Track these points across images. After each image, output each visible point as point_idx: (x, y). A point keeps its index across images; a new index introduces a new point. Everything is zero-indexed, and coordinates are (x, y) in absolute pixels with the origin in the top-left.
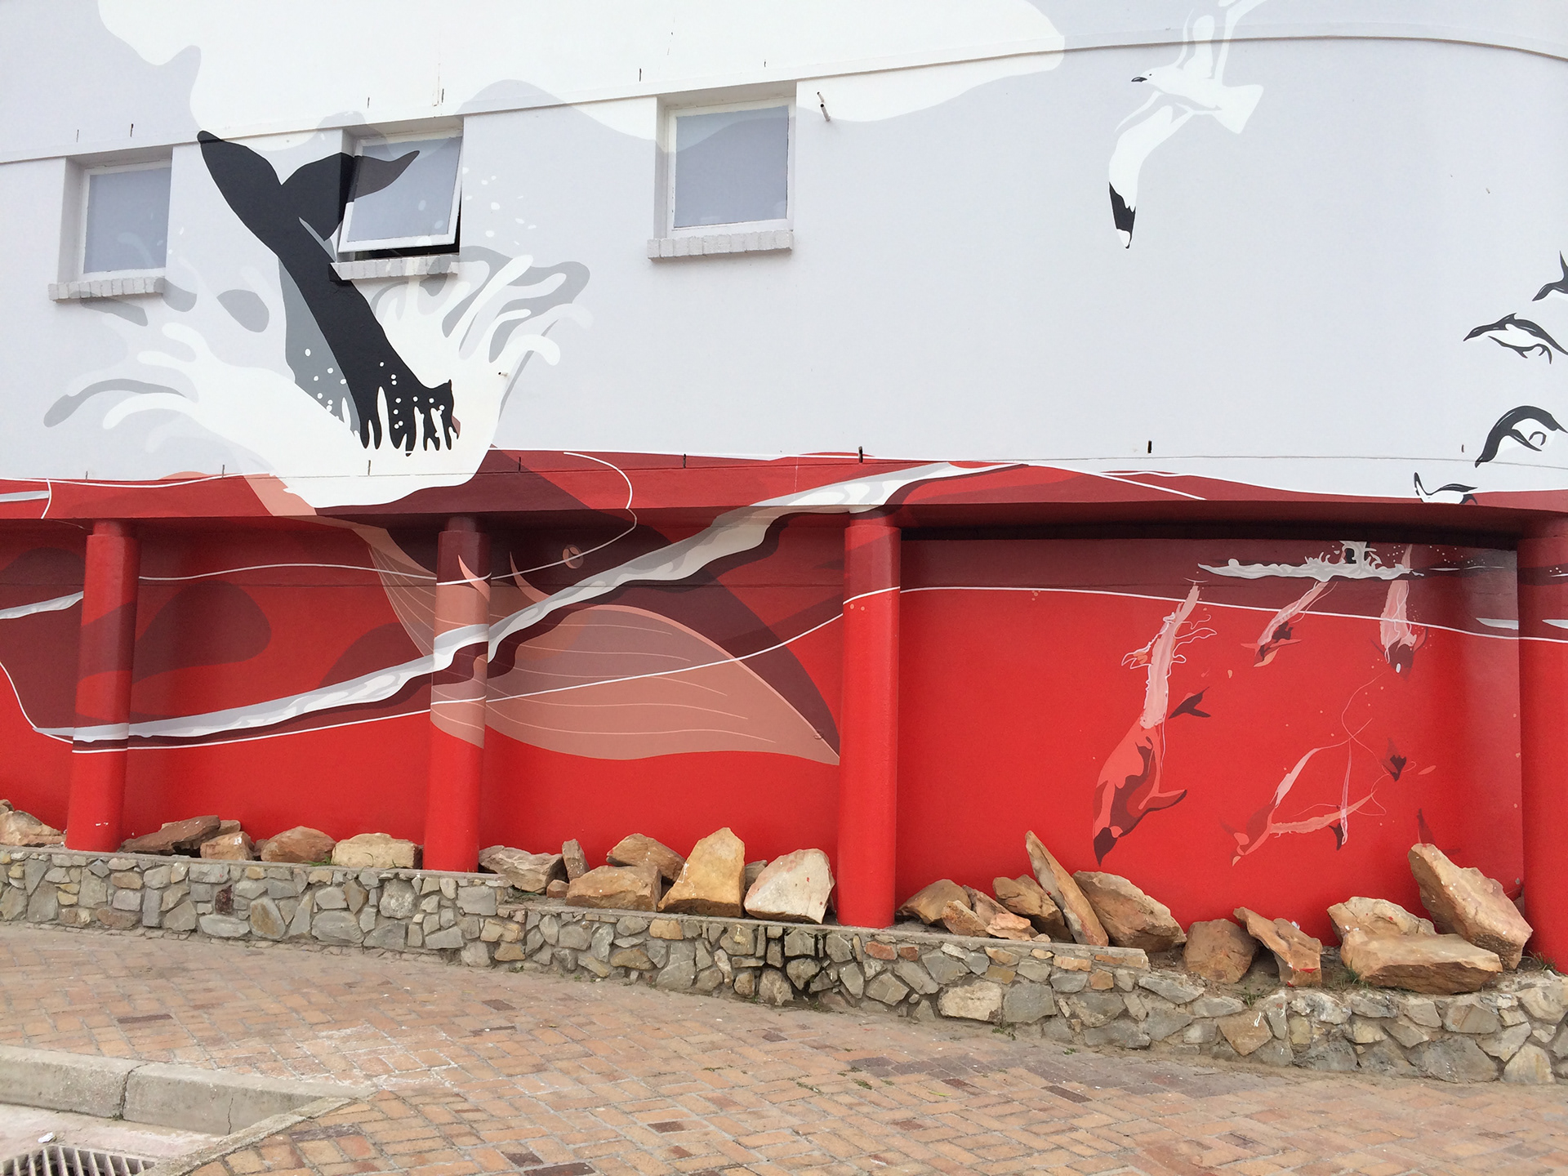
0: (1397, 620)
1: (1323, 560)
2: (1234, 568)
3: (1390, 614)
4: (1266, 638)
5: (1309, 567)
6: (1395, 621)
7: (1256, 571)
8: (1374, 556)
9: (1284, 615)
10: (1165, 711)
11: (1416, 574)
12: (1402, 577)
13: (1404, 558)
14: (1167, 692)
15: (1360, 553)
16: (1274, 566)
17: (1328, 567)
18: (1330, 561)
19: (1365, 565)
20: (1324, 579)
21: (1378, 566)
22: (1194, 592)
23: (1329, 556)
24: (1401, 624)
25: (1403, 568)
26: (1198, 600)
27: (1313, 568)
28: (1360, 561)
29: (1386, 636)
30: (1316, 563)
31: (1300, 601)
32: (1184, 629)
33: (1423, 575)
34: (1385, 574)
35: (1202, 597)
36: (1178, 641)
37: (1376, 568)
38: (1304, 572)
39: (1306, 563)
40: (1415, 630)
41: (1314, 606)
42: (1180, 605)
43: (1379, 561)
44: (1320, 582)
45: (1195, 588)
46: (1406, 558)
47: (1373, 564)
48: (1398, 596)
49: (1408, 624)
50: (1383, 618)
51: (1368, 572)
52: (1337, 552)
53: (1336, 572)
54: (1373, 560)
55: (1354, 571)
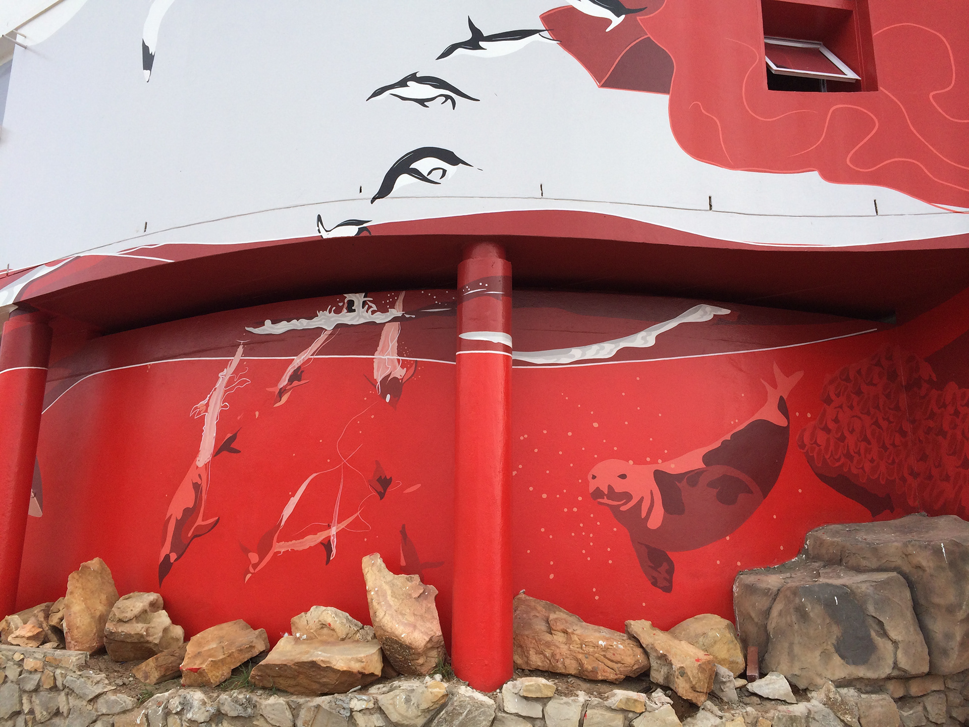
0: (388, 357)
1: (330, 312)
2: (269, 328)
3: (382, 353)
4: (284, 382)
5: (319, 319)
6: (386, 357)
7: (282, 327)
8: (370, 304)
9: (297, 361)
10: (212, 451)
11: (407, 316)
12: (395, 319)
13: (397, 303)
14: (215, 435)
15: (359, 303)
16: (294, 321)
17: (333, 317)
18: (336, 312)
19: (363, 312)
20: (329, 327)
21: (373, 312)
22: (240, 350)
23: (334, 308)
24: (392, 360)
25: (396, 312)
26: (242, 356)
27: (320, 320)
28: (359, 309)
29: (378, 371)
30: (325, 315)
31: (310, 348)
32: (230, 381)
33: (414, 316)
34: (379, 318)
35: (245, 354)
36: (226, 391)
37: (372, 314)
38: (317, 323)
39: (318, 316)
40: (404, 365)
41: (320, 351)
42: (230, 362)
43: (375, 308)
44: (326, 330)
45: (241, 347)
46: (399, 304)
47: (370, 311)
48: (390, 337)
49: (398, 360)
50: (377, 356)
51: (365, 318)
52: (341, 304)
53: (340, 320)
54: (370, 307)
55: (353, 319)
